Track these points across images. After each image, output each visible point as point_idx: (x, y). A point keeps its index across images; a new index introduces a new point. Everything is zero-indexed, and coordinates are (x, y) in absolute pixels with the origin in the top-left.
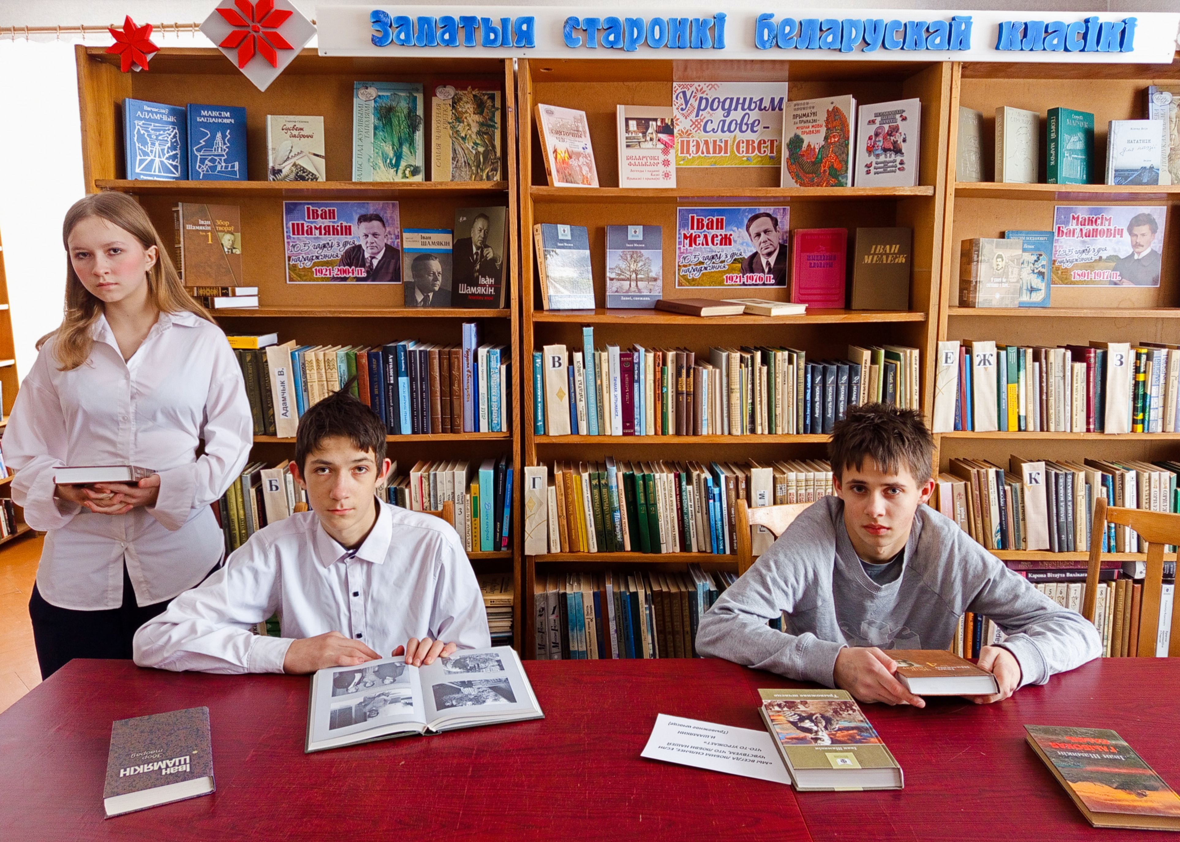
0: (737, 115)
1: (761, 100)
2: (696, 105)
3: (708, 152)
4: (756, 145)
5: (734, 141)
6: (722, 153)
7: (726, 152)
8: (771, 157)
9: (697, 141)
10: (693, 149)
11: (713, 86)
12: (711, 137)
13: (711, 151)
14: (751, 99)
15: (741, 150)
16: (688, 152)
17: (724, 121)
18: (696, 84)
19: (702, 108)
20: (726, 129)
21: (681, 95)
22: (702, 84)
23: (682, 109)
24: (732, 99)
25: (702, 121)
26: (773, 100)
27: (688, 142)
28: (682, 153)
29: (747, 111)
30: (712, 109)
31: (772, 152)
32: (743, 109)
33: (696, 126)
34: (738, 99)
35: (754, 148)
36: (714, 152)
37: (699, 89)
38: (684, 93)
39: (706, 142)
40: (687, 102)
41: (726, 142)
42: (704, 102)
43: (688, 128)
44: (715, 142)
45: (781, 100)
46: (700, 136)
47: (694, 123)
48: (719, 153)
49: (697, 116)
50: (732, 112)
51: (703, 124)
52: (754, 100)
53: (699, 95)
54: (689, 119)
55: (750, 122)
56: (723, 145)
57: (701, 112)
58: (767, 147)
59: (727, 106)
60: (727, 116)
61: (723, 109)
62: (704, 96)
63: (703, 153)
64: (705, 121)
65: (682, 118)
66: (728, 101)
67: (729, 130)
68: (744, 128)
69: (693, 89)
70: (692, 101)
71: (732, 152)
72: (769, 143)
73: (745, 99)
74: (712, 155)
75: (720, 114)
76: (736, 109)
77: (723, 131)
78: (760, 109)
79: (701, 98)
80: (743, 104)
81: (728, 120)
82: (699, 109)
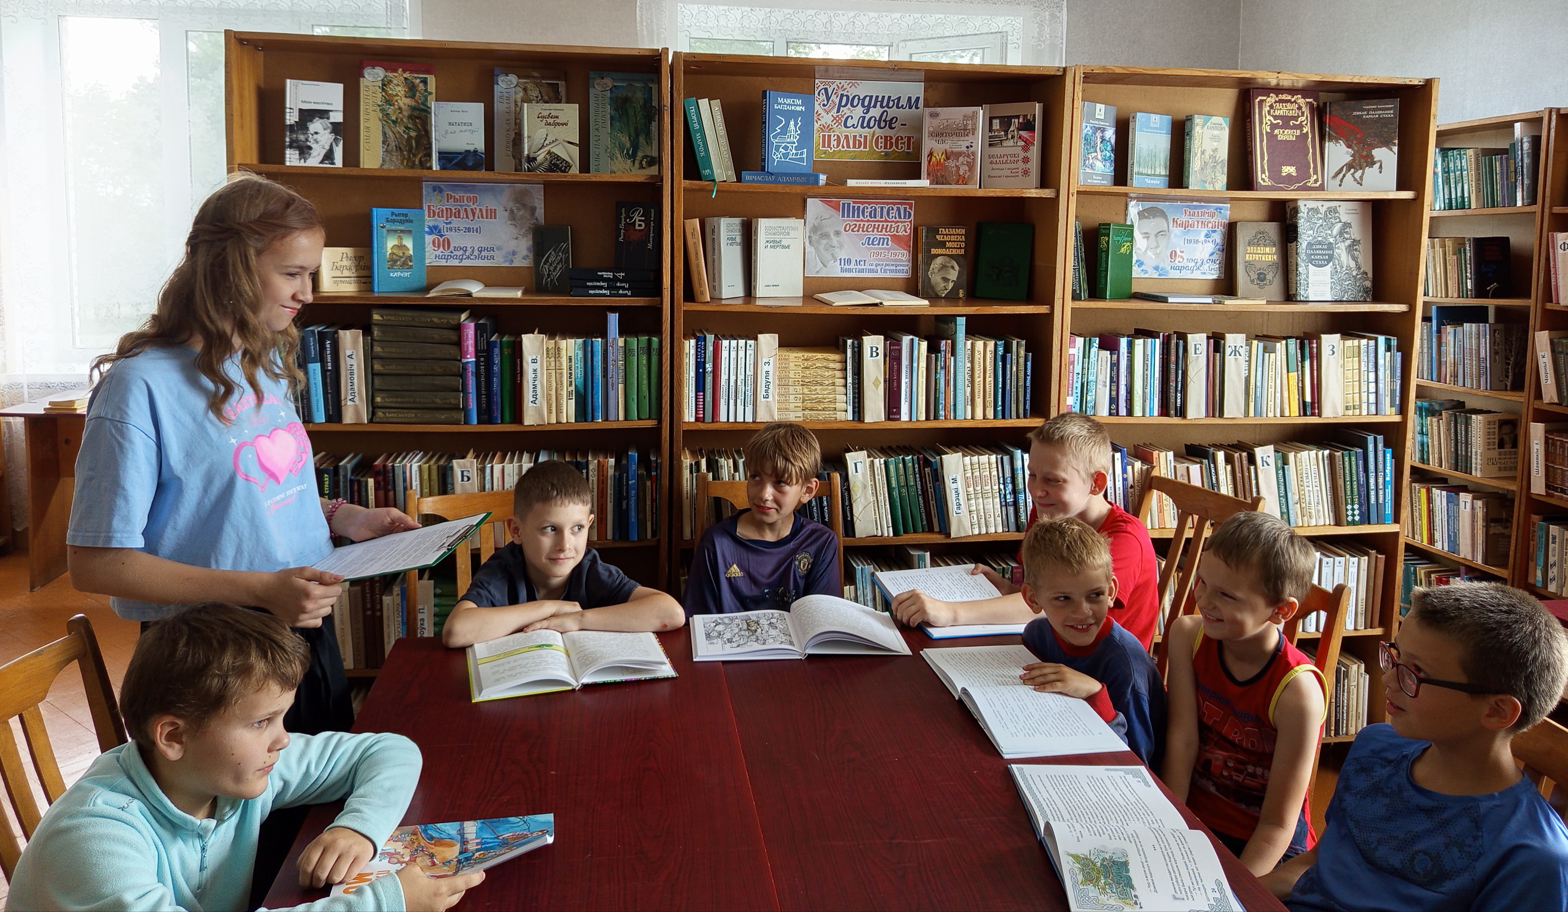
0: (876, 112)
1: (899, 98)
2: (837, 101)
3: (848, 147)
4: (893, 141)
5: (873, 137)
6: (862, 148)
7: (865, 147)
8: (908, 153)
9: (838, 136)
10: (834, 143)
11: (853, 84)
12: (851, 133)
13: (851, 146)
14: (889, 97)
15: (880, 145)
16: (829, 146)
17: (864, 118)
18: (838, 82)
19: (843, 104)
20: (865, 125)
21: (823, 92)
22: (843, 82)
23: (824, 105)
24: (871, 97)
25: (843, 116)
26: (910, 98)
27: (829, 136)
28: (824, 146)
29: (886, 109)
30: (852, 105)
31: (909, 148)
32: (882, 107)
33: (837, 121)
34: (877, 97)
35: (891, 144)
36: (854, 147)
37: (840, 86)
38: (826, 90)
39: (847, 137)
41: (866, 137)
42: (845, 98)
43: (829, 122)
44: (855, 137)
45: (918, 98)
46: (842, 131)
47: (835, 119)
48: (859, 147)
49: (838, 111)
50: (871, 109)
51: (843, 119)
52: (892, 98)
53: (840, 92)
54: (830, 114)
55: (888, 119)
56: (862, 140)
57: (842, 109)
58: (904, 143)
59: (866, 104)
60: (867, 113)
61: (863, 106)
62: (845, 93)
63: (843, 147)
64: (845, 117)
65: (823, 114)
66: (868, 98)
67: (868, 126)
68: (883, 124)
69: (834, 86)
70: (833, 97)
71: (871, 147)
72: (906, 140)
73: (883, 97)
74: (852, 149)
75: (859, 111)
76: (875, 106)
77: (862, 127)
78: (898, 107)
79: (842, 95)
80: (882, 102)
81: (868, 117)
82: (840, 105)
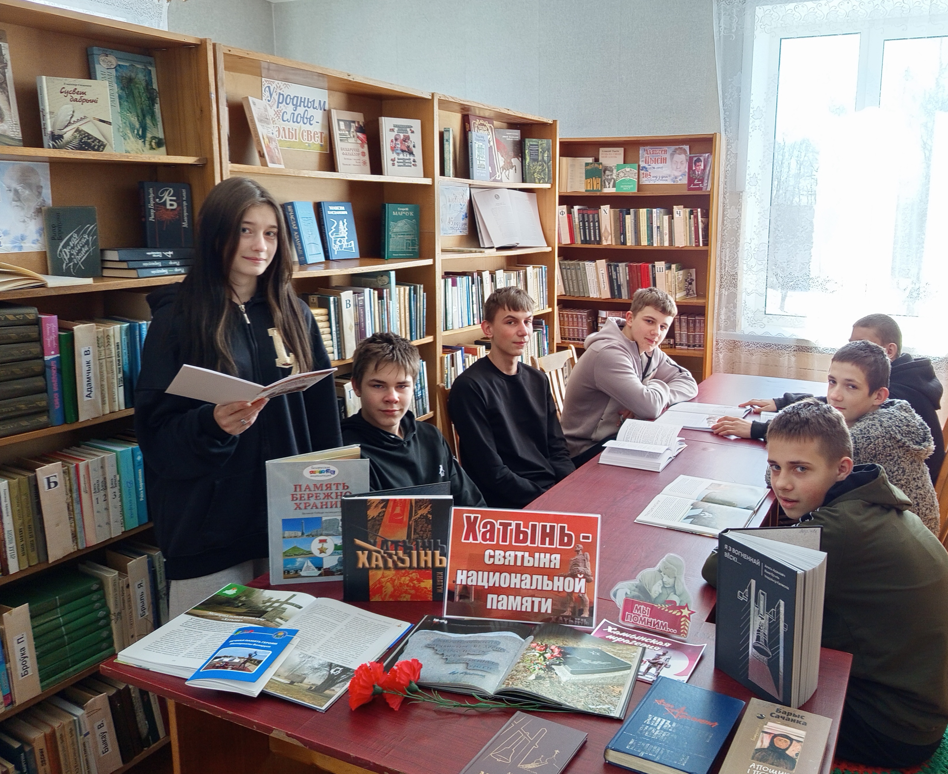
0: (301, 110)
1: (314, 101)
2: (277, 98)
3: (285, 137)
4: (312, 135)
5: (300, 130)
6: (294, 140)
8: (321, 145)
11: (286, 85)
13: (287, 137)
14: (308, 99)
15: (304, 137)
17: (294, 114)
18: (277, 82)
19: (281, 101)
20: (295, 120)
21: (267, 89)
22: (280, 82)
23: (269, 101)
26: (320, 102)
29: (307, 108)
30: (286, 103)
31: (322, 141)
32: (304, 107)
33: (278, 115)
34: (301, 98)
35: (311, 137)
36: (289, 138)
37: (278, 86)
38: (269, 87)
39: (284, 129)
40: (271, 95)
41: (296, 130)
42: (281, 96)
44: (289, 129)
45: (325, 102)
46: (280, 124)
47: (276, 113)
48: (291, 138)
49: (278, 107)
50: (298, 108)
51: (281, 114)
52: (310, 100)
53: (278, 91)
54: (273, 109)
55: (308, 117)
56: (294, 132)
57: (280, 105)
58: (318, 137)
59: (295, 103)
60: (295, 111)
61: (293, 105)
62: (282, 93)
63: (282, 137)
64: (282, 112)
66: (296, 98)
67: (297, 121)
68: (305, 121)
69: (274, 85)
70: (274, 95)
71: (299, 138)
72: (319, 135)
73: (305, 99)
74: (288, 140)
75: (291, 107)
76: (300, 106)
77: (294, 122)
78: (314, 108)
79: (280, 94)
80: (304, 102)
81: (296, 113)
82: (279, 103)
